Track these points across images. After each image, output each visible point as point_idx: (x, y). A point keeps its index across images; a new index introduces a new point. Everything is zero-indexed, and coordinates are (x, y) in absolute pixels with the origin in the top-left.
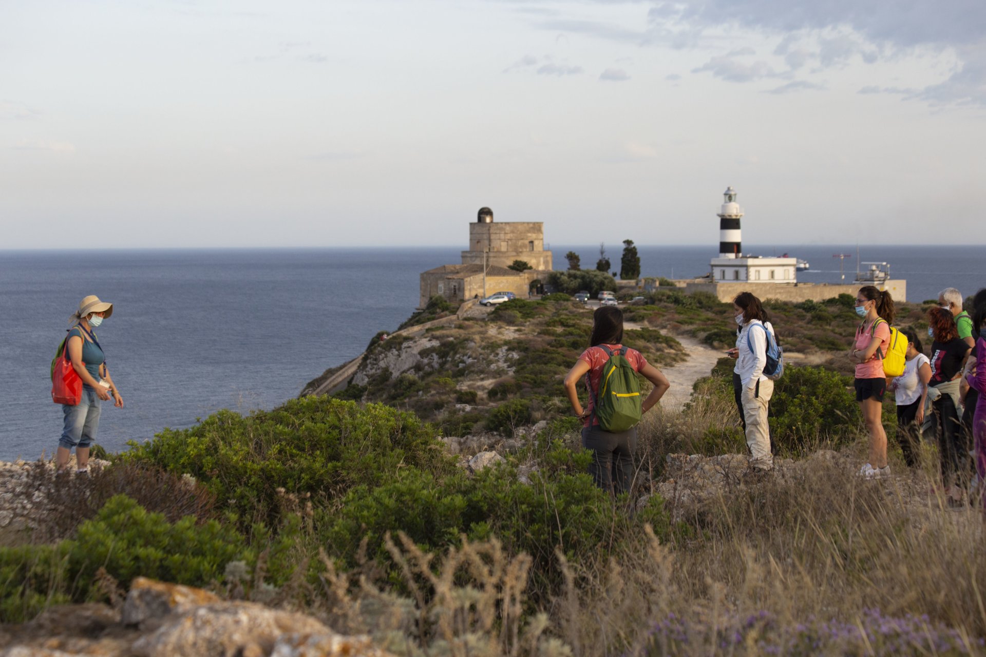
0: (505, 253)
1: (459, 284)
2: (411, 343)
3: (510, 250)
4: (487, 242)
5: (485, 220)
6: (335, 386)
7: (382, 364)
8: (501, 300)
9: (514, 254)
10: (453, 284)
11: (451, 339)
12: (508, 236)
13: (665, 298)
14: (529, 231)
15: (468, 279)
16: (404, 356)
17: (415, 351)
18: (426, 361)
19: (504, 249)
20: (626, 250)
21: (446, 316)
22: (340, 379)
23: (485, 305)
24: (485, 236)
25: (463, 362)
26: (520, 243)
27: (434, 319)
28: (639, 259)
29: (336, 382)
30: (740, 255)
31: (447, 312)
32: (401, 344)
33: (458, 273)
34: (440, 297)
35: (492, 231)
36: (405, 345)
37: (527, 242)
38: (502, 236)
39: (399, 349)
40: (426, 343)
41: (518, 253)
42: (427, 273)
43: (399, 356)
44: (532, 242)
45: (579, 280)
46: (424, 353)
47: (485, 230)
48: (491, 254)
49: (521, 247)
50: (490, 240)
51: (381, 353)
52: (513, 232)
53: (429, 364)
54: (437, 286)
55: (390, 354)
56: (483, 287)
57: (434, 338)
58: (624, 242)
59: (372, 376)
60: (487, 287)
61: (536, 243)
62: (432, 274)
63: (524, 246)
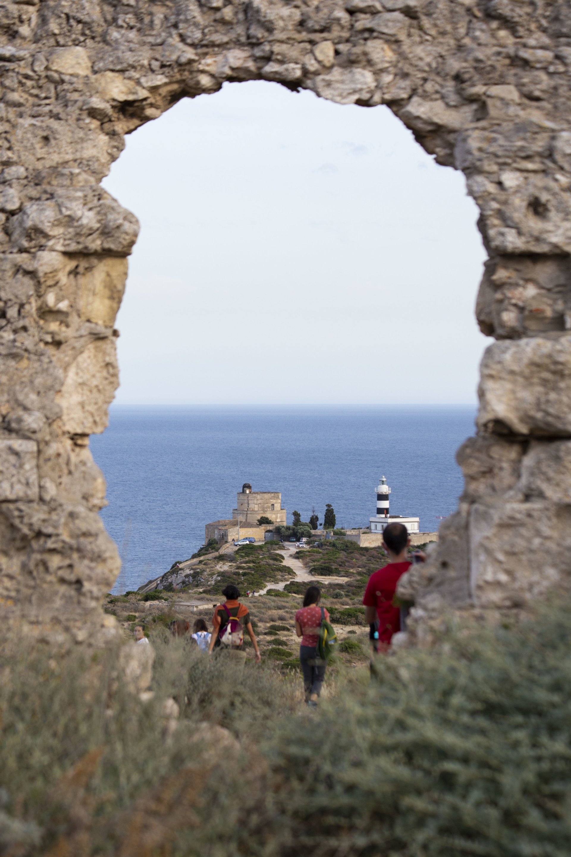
0: (257, 511)
1: (225, 532)
2: (182, 572)
3: (260, 509)
4: (246, 505)
5: (246, 491)
6: (150, 590)
7: (169, 580)
8: (245, 543)
9: (262, 512)
10: (222, 532)
11: (199, 570)
12: (259, 502)
13: (328, 544)
14: (271, 499)
15: (230, 530)
16: (179, 577)
17: (183, 575)
18: (187, 579)
19: (256, 509)
20: (327, 510)
21: (213, 552)
22: (153, 586)
23: (236, 545)
24: (246, 501)
25: (200, 580)
26: (266, 505)
27: (206, 554)
28: (335, 515)
29: (151, 588)
30: (388, 515)
31: (213, 551)
32: (178, 571)
33: (225, 525)
34: (215, 539)
35: (249, 498)
36: (180, 572)
37: (270, 505)
38: (255, 502)
39: (177, 574)
40: (188, 572)
41: (264, 511)
42: (209, 525)
43: (177, 577)
44: (273, 505)
45: (291, 531)
46: (187, 576)
47: (246, 498)
48: (249, 512)
49: (266, 508)
50: (248, 504)
51: (169, 575)
52: (261, 499)
53: (188, 581)
54: (214, 532)
55: (173, 576)
56: (238, 534)
57: (192, 569)
58: (326, 505)
59: (165, 586)
60: (241, 534)
61: (276, 505)
62: (212, 525)
63: (268, 507)
